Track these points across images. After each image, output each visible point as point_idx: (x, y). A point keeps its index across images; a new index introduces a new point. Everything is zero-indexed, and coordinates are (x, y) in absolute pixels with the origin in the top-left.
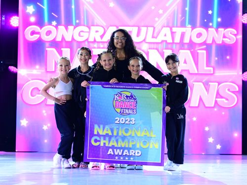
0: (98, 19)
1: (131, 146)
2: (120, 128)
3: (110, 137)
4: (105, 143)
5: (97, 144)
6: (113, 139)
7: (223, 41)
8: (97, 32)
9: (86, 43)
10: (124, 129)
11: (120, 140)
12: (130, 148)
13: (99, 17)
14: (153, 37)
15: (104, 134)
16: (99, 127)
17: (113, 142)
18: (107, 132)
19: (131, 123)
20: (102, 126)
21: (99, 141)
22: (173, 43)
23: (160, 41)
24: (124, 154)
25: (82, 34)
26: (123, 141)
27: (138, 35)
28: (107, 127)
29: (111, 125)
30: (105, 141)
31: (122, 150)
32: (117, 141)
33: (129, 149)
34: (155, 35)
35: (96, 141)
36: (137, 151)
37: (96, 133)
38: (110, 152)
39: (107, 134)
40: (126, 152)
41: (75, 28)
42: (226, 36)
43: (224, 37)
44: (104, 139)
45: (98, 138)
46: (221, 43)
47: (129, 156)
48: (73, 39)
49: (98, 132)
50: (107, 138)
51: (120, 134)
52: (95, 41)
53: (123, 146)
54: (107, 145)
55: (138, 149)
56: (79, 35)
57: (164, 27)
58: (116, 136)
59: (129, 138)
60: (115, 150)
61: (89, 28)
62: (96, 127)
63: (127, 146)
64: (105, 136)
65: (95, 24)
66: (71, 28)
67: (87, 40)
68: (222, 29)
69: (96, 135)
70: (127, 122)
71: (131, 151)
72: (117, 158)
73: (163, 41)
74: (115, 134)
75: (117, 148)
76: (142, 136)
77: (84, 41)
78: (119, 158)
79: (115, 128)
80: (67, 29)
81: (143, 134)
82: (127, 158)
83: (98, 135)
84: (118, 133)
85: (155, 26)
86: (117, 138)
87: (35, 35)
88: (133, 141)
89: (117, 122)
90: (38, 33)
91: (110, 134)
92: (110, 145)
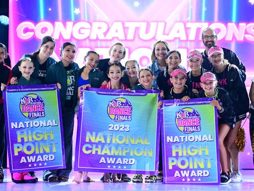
0: (101, 14)
1: (124, 154)
2: (114, 135)
3: (103, 145)
4: (97, 152)
5: (89, 152)
6: (106, 147)
7: (245, 37)
8: (99, 28)
9: (87, 41)
10: (118, 136)
11: (113, 148)
12: (124, 157)
13: (102, 12)
14: (164, 34)
15: (97, 141)
16: (92, 134)
17: (106, 150)
18: (100, 140)
19: (126, 130)
20: (94, 134)
21: (91, 149)
22: (187, 40)
23: (172, 39)
24: (117, 163)
25: (82, 31)
26: (117, 149)
27: (147, 31)
28: (100, 134)
29: (105, 132)
30: (97, 150)
31: (115, 159)
32: (110, 149)
33: (122, 157)
34: (167, 31)
35: (87, 149)
36: (130, 160)
37: (87, 140)
38: (103, 160)
39: (100, 142)
40: (119, 161)
41: (74, 24)
42: (248, 31)
43: (246, 33)
44: (97, 147)
45: (90, 146)
46: (242, 39)
47: (122, 165)
48: (72, 37)
49: (90, 140)
50: (100, 146)
51: (114, 142)
52: (97, 39)
53: (116, 154)
54: (99, 153)
55: (132, 157)
56: (79, 32)
57: (177, 22)
58: (109, 144)
59: (123, 146)
60: (108, 159)
61: (91, 24)
62: (88, 134)
63: (120, 154)
64: (97, 144)
65: (98, 19)
66: (69, 24)
67: (88, 37)
68: (244, 24)
69: (87, 143)
70: (121, 129)
71: (124, 159)
72: (109, 167)
73: (175, 39)
74: (108, 141)
75: (110, 157)
76: (136, 143)
77: (85, 40)
78: (112, 167)
79: (109, 135)
80: (65, 25)
81: (138, 141)
82: (120, 167)
83: (90, 143)
84: (111, 141)
85: (167, 21)
86: (111, 146)
87: (28, 33)
88: (126, 149)
89: (110, 129)
90: (32, 30)
91: (103, 141)
92: (103, 153)
